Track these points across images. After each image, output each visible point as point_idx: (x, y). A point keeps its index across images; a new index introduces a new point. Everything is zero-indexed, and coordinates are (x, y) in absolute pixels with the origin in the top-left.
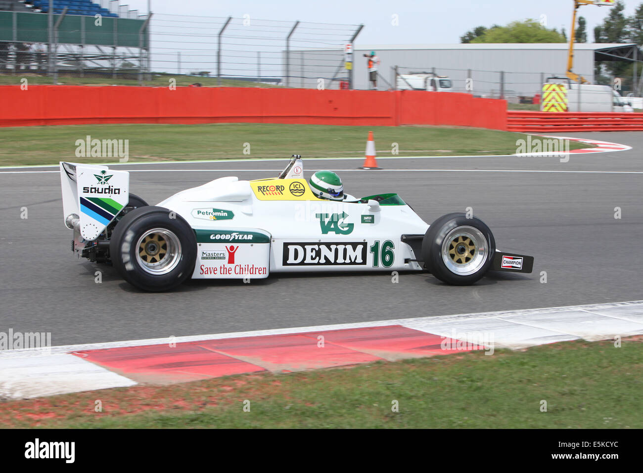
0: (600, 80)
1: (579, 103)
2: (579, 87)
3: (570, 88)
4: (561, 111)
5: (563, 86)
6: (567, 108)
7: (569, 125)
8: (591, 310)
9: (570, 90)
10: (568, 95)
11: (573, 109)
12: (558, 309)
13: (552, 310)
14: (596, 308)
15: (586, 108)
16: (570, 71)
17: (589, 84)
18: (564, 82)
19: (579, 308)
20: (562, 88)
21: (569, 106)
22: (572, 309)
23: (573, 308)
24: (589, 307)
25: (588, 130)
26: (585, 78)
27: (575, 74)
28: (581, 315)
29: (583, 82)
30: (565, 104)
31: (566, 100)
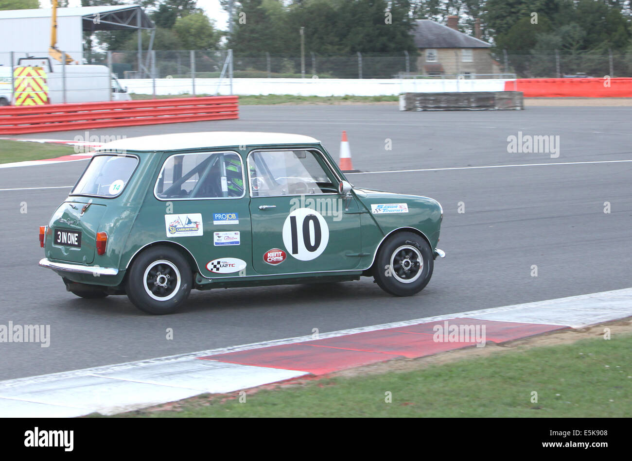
0: (91, 58)
1: (65, 90)
2: (64, 69)
3: (51, 71)
4: (40, 104)
5: (41, 69)
6: (48, 99)
7: (53, 122)
8: (103, 374)
9: (51, 74)
10: (48, 80)
11: (57, 100)
12: (60, 376)
13: (51, 377)
14: (109, 371)
15: (76, 97)
16: (53, 47)
17: (77, 64)
18: (44, 63)
19: (88, 372)
20: (40, 71)
21: (49, 96)
22: (77, 373)
23: (79, 373)
24: (101, 369)
25: (80, 128)
26: (72, 56)
27: (59, 51)
28: (92, 381)
29: (69, 62)
30: (46, 93)
31: (46, 88)
